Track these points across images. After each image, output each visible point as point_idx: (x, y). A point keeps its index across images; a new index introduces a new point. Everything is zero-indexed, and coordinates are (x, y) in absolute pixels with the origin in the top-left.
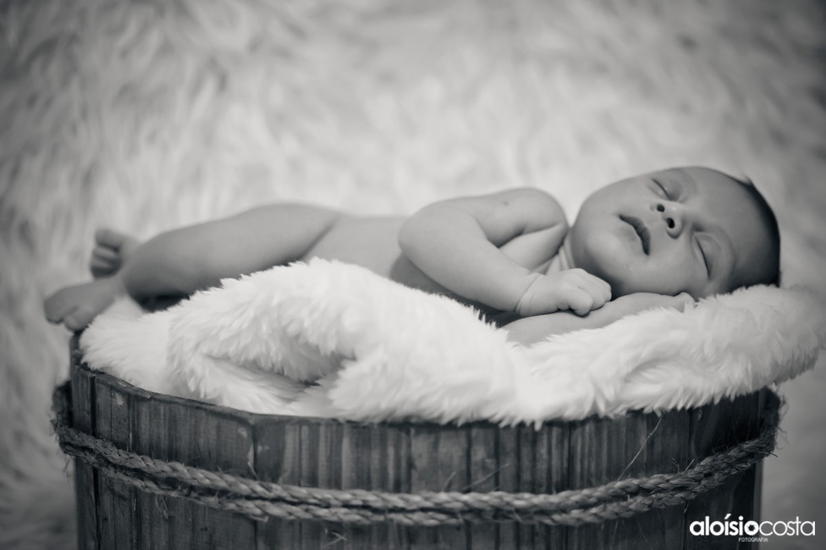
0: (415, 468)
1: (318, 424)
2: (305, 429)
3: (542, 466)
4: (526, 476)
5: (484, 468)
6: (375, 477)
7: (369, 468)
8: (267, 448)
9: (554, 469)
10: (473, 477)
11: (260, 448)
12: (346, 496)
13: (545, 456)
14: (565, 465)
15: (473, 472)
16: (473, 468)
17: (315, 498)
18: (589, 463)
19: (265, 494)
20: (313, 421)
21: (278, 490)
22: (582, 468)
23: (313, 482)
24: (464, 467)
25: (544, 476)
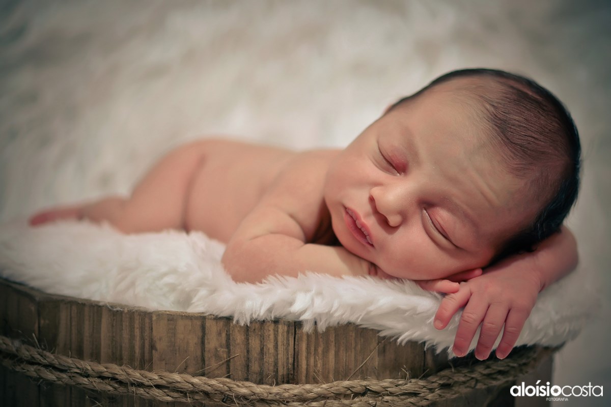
0: (156, 350)
1: (84, 305)
2: (74, 308)
3: (269, 359)
4: (255, 367)
5: (217, 356)
6: (125, 354)
7: (121, 347)
8: (47, 322)
9: (280, 364)
10: (207, 363)
11: (42, 322)
12: (101, 368)
13: (272, 351)
14: (291, 360)
15: (206, 359)
16: (207, 355)
17: (78, 368)
18: (315, 361)
19: (40, 360)
20: (80, 302)
21: (51, 357)
22: (308, 365)
23: (80, 354)
24: (199, 353)
25: (271, 368)
